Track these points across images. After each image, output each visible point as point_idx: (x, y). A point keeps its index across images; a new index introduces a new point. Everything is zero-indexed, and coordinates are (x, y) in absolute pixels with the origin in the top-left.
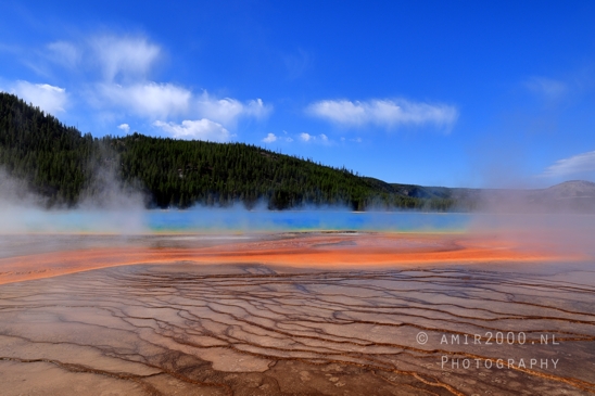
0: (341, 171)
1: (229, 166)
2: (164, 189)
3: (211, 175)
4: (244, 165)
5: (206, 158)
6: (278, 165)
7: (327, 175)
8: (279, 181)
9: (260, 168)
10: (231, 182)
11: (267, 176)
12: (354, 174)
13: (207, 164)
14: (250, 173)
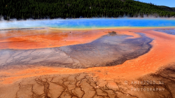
0: (149, 4)
1: (105, 4)
2: (83, 12)
3: (99, 7)
4: (111, 3)
5: (99, 2)
6: (123, 3)
7: (141, 6)
8: (121, 8)
9: (116, 4)
10: (105, 9)
11: (118, 7)
12: (155, 5)
13: (99, 4)
14: (112, 6)
